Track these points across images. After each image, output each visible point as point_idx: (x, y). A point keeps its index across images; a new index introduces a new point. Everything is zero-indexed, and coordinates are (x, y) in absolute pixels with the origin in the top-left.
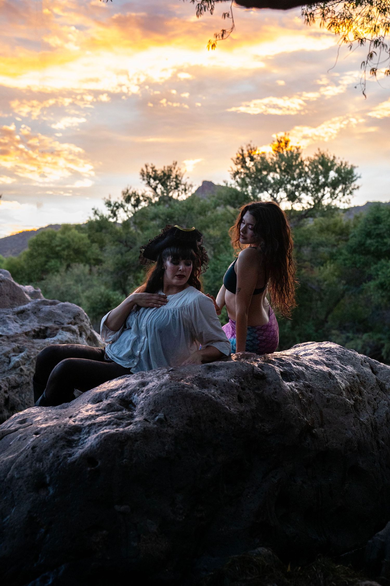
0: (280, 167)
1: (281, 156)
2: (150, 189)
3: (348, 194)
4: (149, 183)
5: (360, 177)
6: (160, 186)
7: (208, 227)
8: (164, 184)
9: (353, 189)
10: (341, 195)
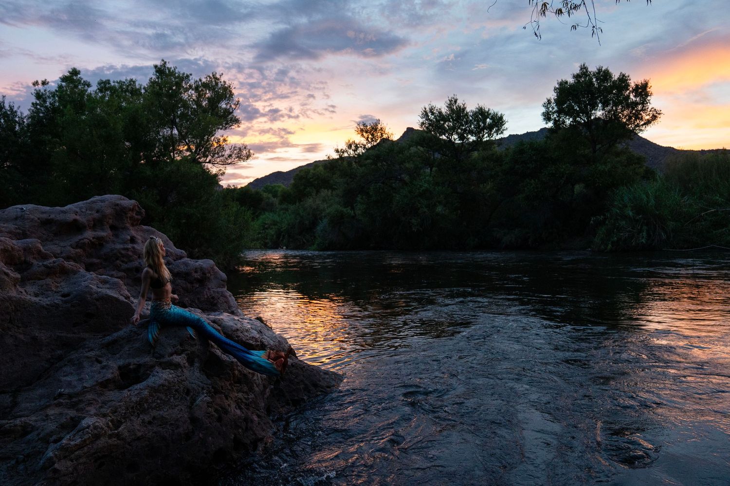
0: (452, 118)
1: (452, 110)
2: (364, 139)
3: (500, 134)
4: (363, 135)
5: (507, 122)
6: (370, 136)
7: (405, 162)
8: (372, 135)
9: (504, 130)
10: (495, 134)
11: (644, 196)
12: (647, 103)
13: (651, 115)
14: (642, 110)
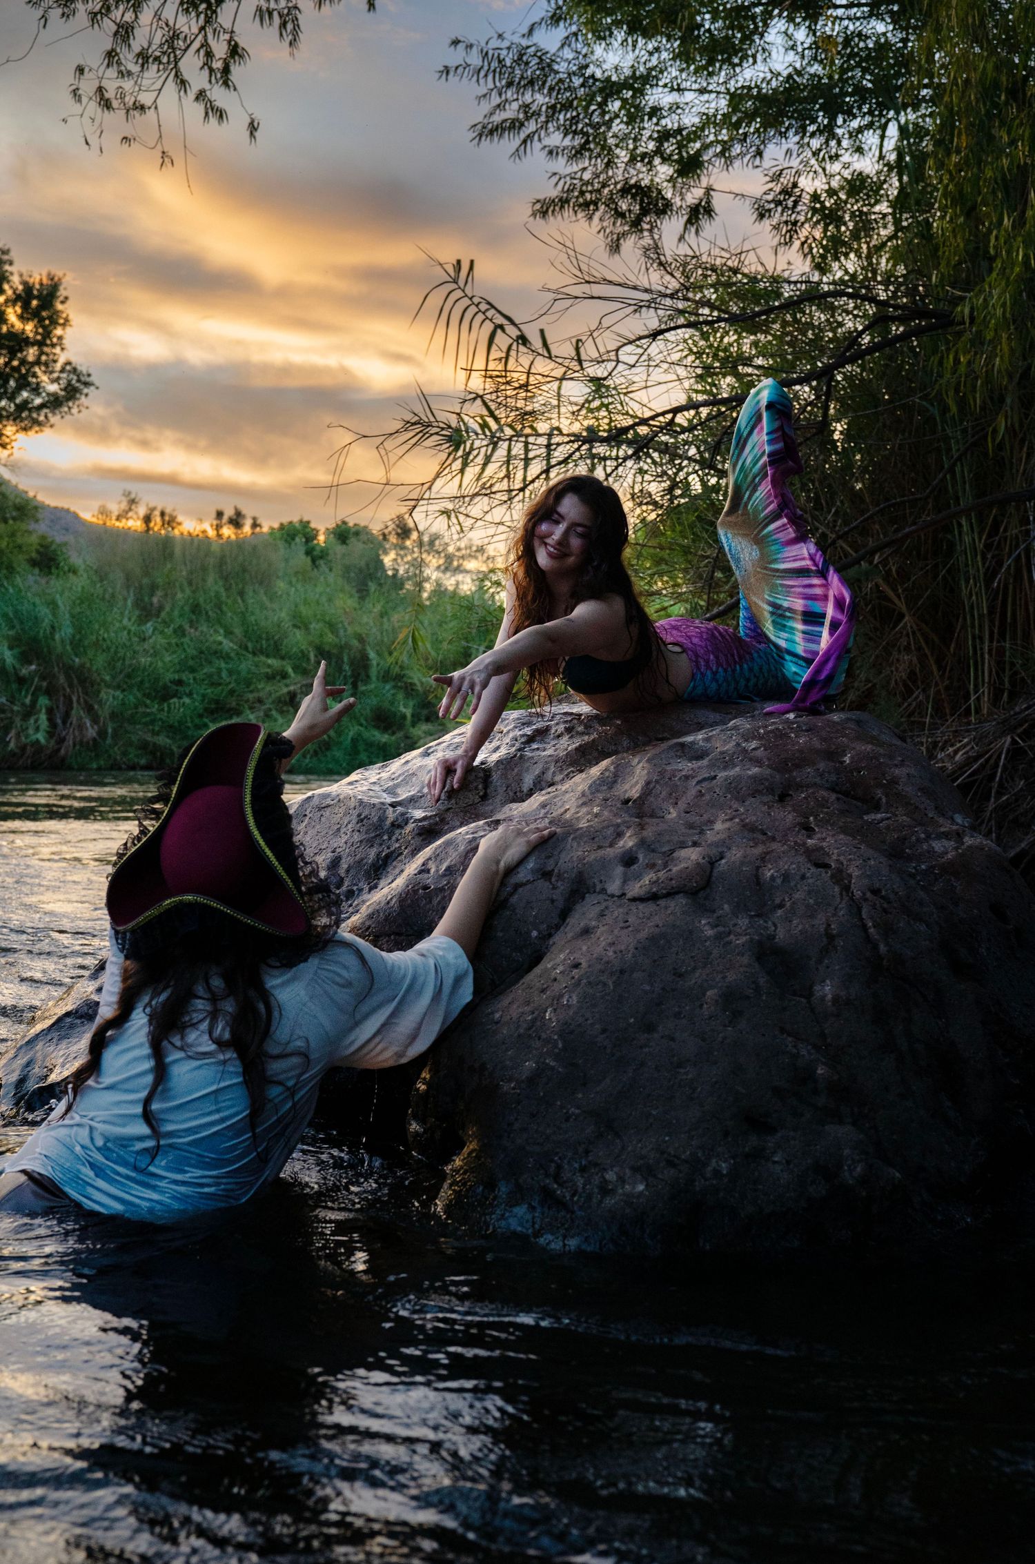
11: (44, 611)
12: (53, 345)
13: (63, 383)
14: (38, 362)
